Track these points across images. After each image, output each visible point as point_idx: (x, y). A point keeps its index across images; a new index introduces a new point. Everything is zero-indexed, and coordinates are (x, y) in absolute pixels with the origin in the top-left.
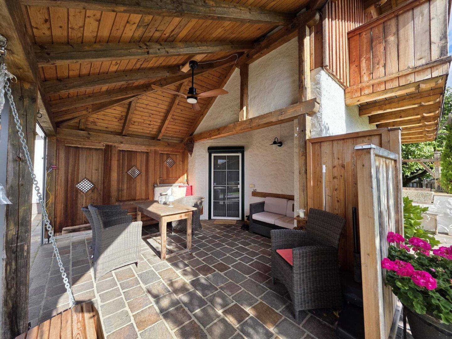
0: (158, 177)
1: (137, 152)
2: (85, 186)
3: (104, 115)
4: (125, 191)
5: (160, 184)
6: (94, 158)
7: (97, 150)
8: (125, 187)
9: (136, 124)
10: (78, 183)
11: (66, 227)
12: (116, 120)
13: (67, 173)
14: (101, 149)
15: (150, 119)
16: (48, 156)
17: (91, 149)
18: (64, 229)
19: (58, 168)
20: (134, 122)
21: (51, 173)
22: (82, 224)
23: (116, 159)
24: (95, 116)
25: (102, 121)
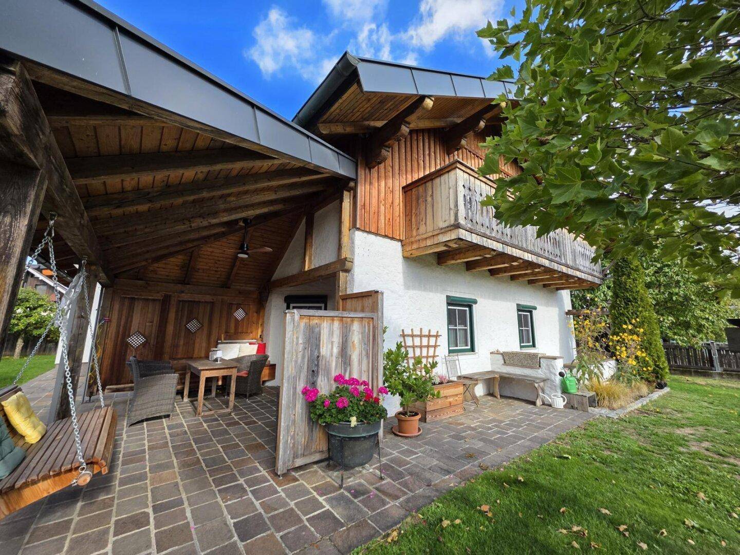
0: (224, 331)
1: (200, 302)
2: (136, 341)
3: (166, 264)
4: (181, 348)
5: (225, 340)
6: (150, 310)
7: (154, 300)
8: (182, 342)
9: (201, 271)
10: (129, 336)
11: (110, 385)
12: (179, 268)
13: (118, 326)
14: (160, 300)
15: (216, 265)
16: (102, 307)
17: (148, 300)
18: (108, 387)
19: (110, 321)
20: (199, 269)
21: (103, 325)
22: (128, 383)
23: (174, 310)
24: (156, 265)
25: (162, 270)
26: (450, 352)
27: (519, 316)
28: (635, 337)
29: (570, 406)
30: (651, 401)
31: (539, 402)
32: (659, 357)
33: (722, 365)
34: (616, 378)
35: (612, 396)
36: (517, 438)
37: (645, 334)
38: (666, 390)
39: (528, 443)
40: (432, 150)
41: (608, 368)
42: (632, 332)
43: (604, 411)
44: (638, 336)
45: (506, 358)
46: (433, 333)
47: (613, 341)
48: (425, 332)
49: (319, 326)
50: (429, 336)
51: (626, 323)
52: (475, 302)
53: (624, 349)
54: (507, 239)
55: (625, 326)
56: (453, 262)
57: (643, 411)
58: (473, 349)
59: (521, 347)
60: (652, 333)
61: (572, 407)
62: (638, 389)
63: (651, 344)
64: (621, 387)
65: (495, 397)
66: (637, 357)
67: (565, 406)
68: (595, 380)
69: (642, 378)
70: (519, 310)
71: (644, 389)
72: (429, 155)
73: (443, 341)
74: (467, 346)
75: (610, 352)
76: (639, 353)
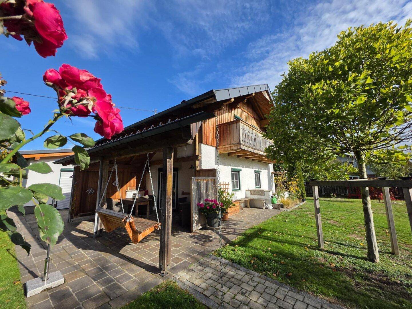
0: (129, 186)
4: (110, 194)
5: (129, 189)
6: (96, 177)
8: (110, 191)
10: (87, 190)
13: (82, 185)
18: (79, 214)
19: (79, 182)
22: (87, 212)
26: (233, 190)
27: (255, 175)
28: (295, 182)
29: (274, 208)
30: (300, 206)
31: (264, 208)
32: (303, 190)
33: (324, 192)
34: (290, 197)
35: (288, 204)
36: (260, 218)
37: (299, 181)
38: (305, 202)
39: (264, 219)
40: (226, 108)
41: (287, 194)
42: (294, 181)
43: (285, 209)
44: (296, 182)
45: (252, 192)
46: (227, 183)
47: (288, 184)
48: (225, 183)
49: (200, 182)
50: (226, 185)
51: (293, 177)
52: (241, 170)
53: (292, 187)
54: (255, 147)
55: (292, 179)
56: (234, 155)
57: (298, 208)
58: (240, 189)
59: (256, 188)
60: (301, 181)
61: (275, 209)
62: (296, 202)
63: (300, 185)
64: (290, 201)
65: (248, 208)
66: (296, 190)
67: (273, 209)
68: (282, 198)
69: (298, 198)
70: (255, 173)
71: (298, 201)
72: (225, 110)
73: (230, 186)
74: (237, 188)
75: (287, 188)
76: (297, 188)
